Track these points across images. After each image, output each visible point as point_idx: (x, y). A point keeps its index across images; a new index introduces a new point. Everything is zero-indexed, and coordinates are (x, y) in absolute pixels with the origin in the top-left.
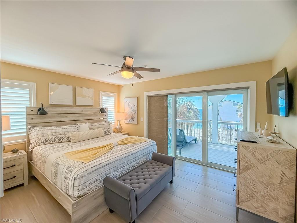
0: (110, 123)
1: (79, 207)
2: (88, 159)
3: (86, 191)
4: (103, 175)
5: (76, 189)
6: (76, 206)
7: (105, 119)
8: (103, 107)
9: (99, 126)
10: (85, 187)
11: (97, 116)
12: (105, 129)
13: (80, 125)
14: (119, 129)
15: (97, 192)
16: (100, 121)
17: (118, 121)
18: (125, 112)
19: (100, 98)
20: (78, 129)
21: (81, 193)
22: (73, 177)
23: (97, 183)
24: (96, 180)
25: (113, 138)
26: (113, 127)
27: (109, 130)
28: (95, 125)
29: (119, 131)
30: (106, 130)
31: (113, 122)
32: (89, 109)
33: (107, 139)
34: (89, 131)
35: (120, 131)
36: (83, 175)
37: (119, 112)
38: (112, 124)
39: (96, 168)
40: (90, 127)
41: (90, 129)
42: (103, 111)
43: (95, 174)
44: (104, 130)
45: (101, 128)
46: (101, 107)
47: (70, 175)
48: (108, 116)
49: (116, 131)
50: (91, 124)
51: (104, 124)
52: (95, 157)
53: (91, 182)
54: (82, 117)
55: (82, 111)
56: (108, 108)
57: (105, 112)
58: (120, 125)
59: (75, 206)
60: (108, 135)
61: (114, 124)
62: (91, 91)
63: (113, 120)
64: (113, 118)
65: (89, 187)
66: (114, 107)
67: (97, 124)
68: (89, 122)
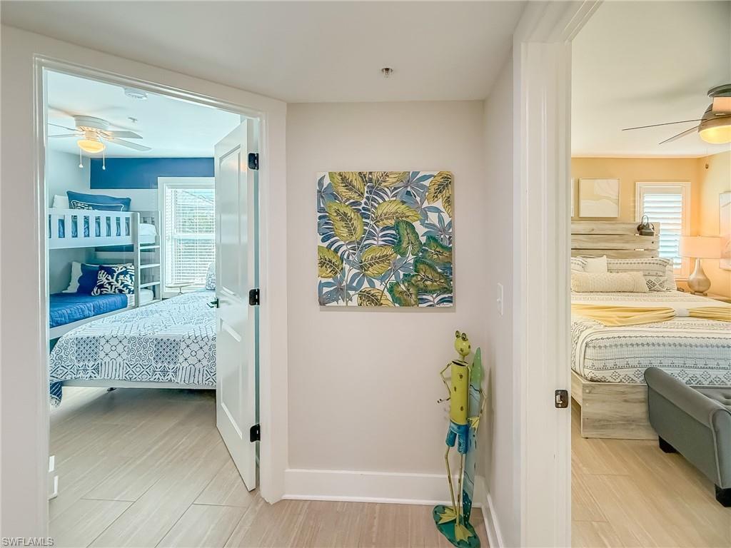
0: (665, 263)
1: (594, 395)
2: (612, 322)
3: (607, 375)
4: (645, 362)
5: (589, 363)
6: (590, 393)
7: (651, 252)
8: (645, 221)
9: (635, 266)
10: (605, 368)
11: (627, 242)
12: (649, 275)
13: (589, 260)
14: (699, 285)
15: (629, 390)
16: (636, 255)
17: (693, 259)
18: (721, 235)
19: (637, 198)
20: (584, 266)
21: (599, 375)
22: (584, 340)
23: (630, 372)
24: (628, 366)
25: (676, 301)
26: (676, 276)
27: (662, 279)
28: (622, 262)
29: (697, 288)
30: (653, 279)
31: (675, 261)
32: (608, 226)
33: (656, 299)
34: (609, 274)
35: (701, 289)
36: (602, 343)
37: (697, 234)
38: (674, 267)
39: (629, 341)
40: (610, 265)
41: (610, 270)
42: (643, 230)
43: (625, 352)
44: (649, 278)
45: (638, 270)
46: (638, 221)
47: (578, 337)
48: (661, 244)
49: (686, 286)
50: (612, 261)
51: (648, 262)
52: (626, 322)
53: (618, 364)
54: (593, 242)
55: (593, 230)
56: (659, 224)
57: (651, 234)
58: (701, 271)
59: (587, 391)
60: (658, 291)
61: (679, 267)
62: (614, 183)
63: (676, 257)
64: (675, 252)
65: (613, 371)
66: (680, 222)
67: (627, 261)
68: (608, 256)
